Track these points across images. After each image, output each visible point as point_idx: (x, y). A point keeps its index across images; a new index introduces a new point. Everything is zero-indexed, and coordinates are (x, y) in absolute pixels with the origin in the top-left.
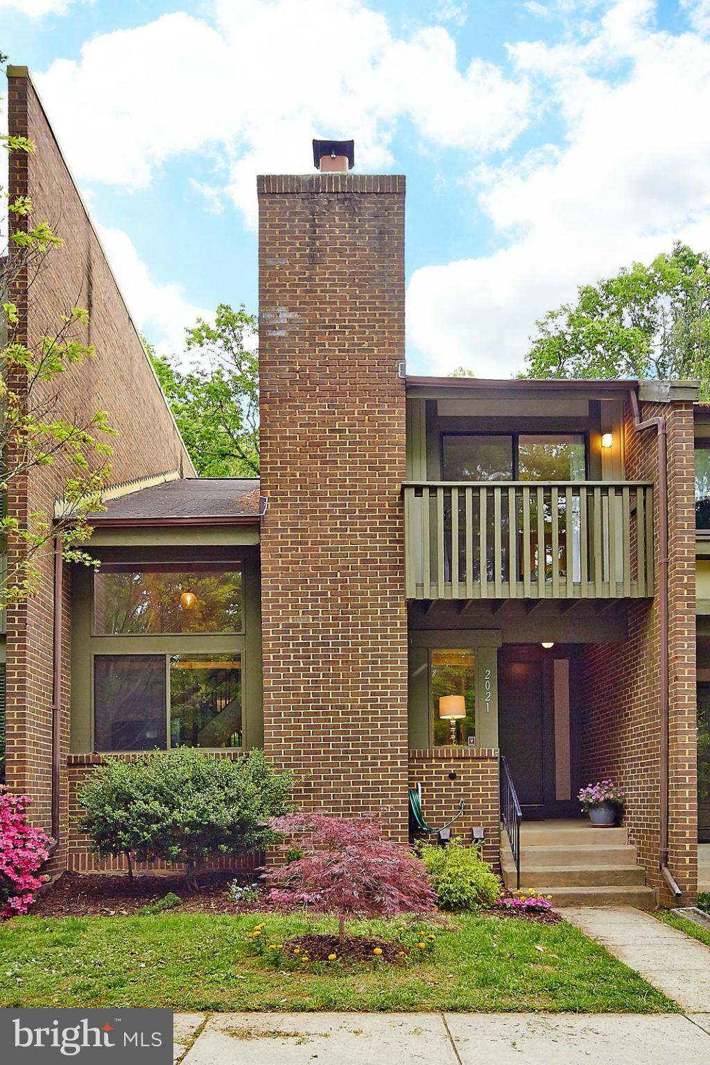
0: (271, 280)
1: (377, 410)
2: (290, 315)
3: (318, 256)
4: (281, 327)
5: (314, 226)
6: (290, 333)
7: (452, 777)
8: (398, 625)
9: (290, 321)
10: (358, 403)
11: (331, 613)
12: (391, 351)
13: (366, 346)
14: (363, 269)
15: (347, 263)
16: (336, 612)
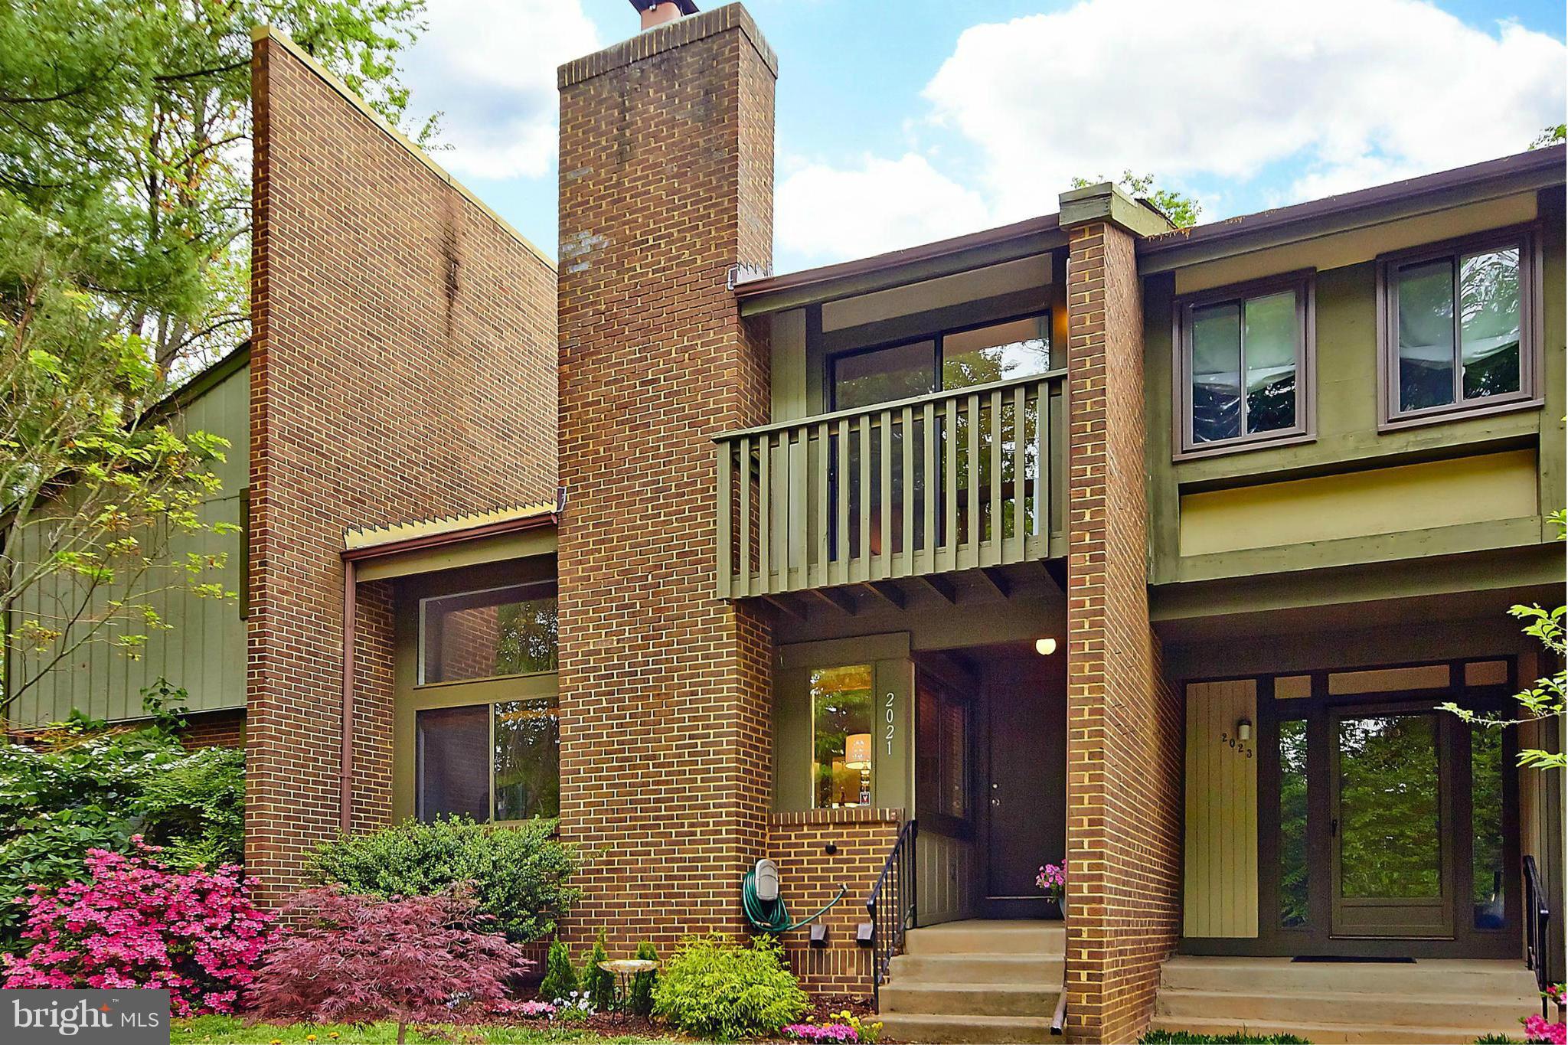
0: (572, 200)
1: (699, 342)
2: (595, 240)
3: (628, 150)
4: (584, 258)
5: (622, 112)
6: (594, 263)
7: (831, 850)
8: (725, 638)
9: (594, 247)
10: (675, 337)
11: (640, 630)
12: (717, 255)
13: (686, 257)
14: (684, 150)
15: (663, 148)
16: (646, 629)
